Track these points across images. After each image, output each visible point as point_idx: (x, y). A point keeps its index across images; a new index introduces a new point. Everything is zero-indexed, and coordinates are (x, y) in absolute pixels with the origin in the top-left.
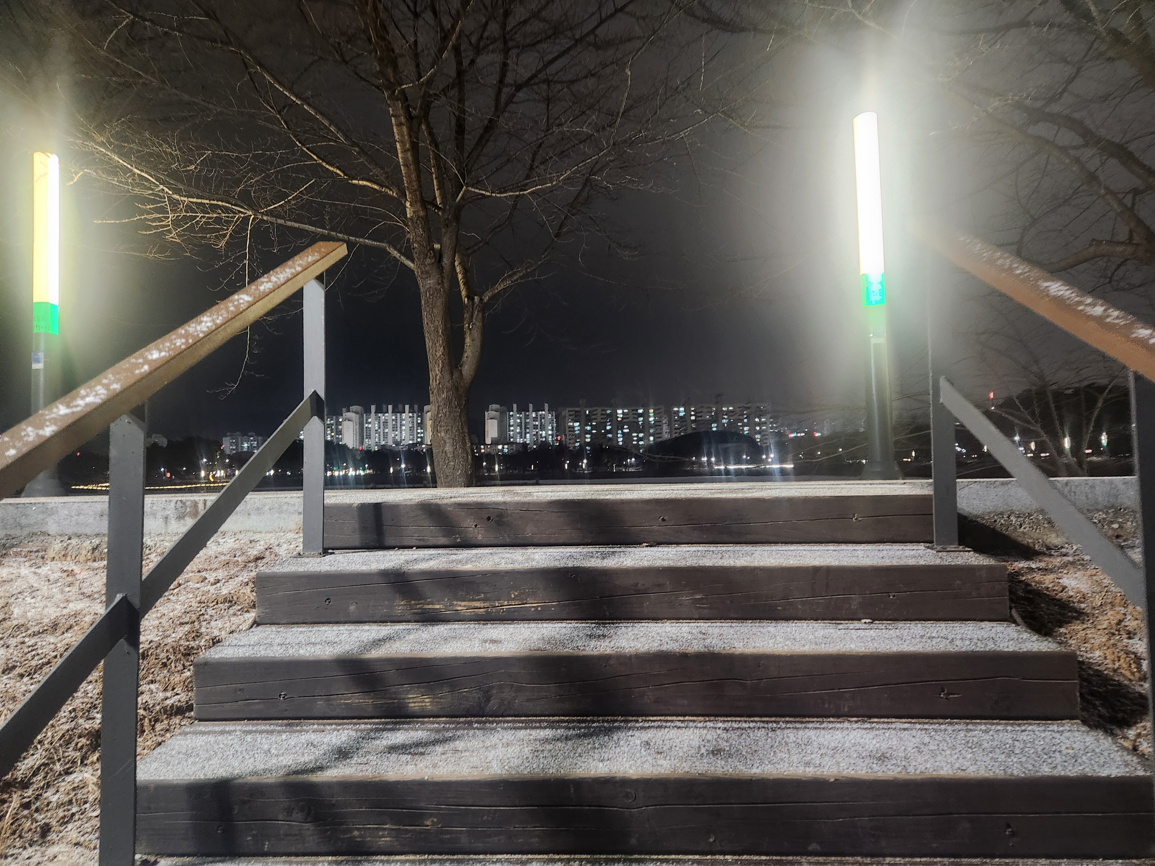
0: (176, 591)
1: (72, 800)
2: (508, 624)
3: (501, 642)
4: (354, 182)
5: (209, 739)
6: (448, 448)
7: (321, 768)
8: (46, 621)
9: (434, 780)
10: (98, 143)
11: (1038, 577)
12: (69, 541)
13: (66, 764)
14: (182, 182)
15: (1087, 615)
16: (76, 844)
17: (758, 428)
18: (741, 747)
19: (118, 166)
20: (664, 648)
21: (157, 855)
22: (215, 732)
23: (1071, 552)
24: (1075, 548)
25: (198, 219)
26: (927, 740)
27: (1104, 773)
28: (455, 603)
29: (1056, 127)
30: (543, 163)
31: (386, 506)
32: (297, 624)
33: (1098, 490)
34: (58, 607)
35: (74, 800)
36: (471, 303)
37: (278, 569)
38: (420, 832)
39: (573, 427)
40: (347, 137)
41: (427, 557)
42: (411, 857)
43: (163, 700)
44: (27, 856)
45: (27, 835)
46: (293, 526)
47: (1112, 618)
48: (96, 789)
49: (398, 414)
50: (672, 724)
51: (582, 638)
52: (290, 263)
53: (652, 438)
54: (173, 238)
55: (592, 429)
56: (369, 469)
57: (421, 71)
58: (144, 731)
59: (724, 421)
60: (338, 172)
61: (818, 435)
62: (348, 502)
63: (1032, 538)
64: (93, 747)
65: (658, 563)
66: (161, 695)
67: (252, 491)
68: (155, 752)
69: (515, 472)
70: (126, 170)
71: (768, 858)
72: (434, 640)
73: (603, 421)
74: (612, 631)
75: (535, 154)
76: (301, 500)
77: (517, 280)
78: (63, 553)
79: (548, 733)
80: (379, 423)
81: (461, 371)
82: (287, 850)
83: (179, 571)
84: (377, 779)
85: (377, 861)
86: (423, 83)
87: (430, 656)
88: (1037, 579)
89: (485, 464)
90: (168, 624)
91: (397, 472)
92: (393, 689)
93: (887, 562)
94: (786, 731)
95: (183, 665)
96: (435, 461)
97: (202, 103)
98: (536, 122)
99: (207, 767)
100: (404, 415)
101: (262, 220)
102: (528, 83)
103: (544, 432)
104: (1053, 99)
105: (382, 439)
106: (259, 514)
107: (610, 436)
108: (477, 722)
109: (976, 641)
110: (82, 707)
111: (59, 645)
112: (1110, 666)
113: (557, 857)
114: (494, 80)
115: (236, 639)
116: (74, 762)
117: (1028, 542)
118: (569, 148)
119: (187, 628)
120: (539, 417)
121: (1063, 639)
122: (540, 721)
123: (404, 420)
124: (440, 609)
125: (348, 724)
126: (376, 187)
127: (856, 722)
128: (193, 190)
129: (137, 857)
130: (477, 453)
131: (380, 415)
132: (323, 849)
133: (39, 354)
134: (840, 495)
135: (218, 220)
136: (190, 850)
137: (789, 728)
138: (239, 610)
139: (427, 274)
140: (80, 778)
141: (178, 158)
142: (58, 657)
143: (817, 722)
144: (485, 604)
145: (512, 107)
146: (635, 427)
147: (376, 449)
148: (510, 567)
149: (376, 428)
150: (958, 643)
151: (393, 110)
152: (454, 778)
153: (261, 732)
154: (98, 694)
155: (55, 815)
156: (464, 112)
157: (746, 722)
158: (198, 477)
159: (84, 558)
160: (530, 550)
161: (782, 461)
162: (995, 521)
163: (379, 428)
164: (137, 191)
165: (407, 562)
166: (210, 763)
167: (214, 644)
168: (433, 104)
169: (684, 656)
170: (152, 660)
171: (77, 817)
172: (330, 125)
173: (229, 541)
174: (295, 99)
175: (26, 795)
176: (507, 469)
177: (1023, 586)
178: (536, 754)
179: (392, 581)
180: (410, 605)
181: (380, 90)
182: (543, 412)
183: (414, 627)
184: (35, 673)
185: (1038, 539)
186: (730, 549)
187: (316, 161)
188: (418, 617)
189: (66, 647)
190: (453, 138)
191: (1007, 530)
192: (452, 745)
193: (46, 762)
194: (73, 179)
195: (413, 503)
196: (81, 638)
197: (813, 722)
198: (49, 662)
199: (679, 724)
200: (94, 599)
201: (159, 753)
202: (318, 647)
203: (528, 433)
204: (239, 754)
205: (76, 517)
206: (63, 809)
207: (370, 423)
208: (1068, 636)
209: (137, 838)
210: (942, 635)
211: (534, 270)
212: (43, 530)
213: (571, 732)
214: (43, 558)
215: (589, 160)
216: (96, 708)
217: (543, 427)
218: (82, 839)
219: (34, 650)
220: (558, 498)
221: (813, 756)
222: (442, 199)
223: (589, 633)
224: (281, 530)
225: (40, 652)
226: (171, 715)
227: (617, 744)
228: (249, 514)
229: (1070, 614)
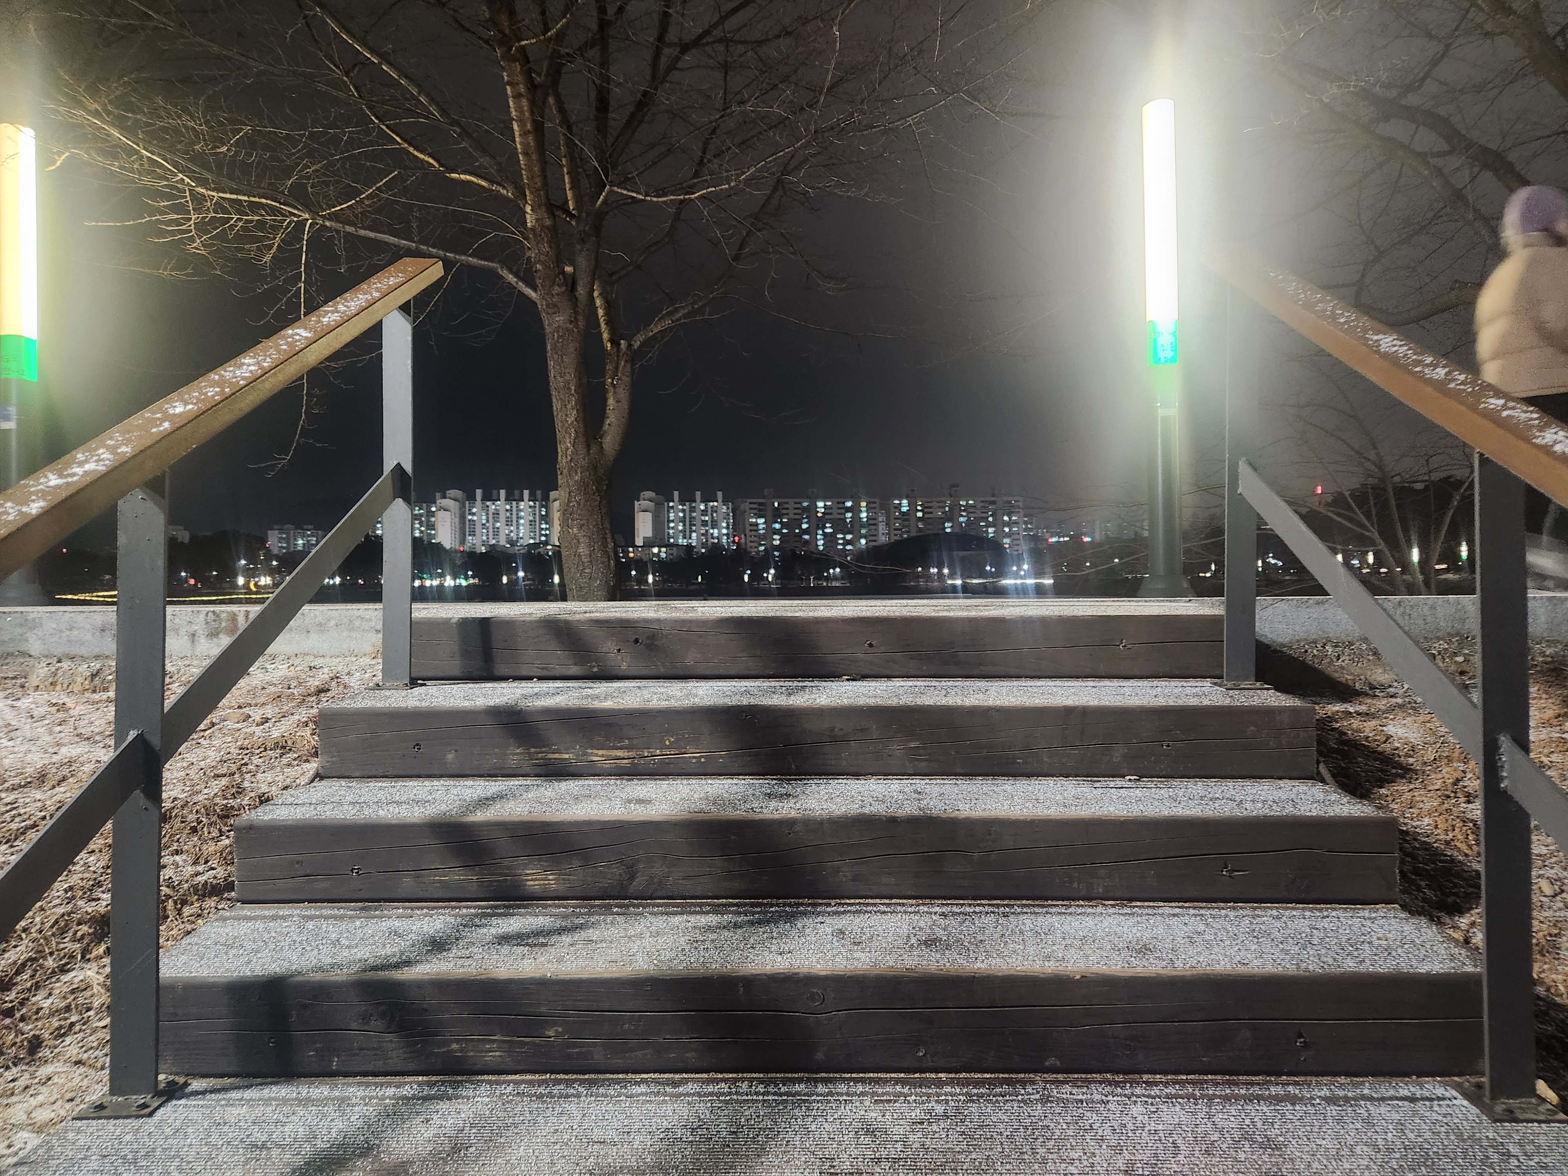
0: (208, 732)
1: (70, 1005)
2: (660, 780)
3: (650, 801)
4: (453, 175)
5: (257, 926)
6: (583, 550)
7: (408, 963)
8: (29, 770)
9: (558, 978)
10: (89, 112)
11: (1356, 723)
12: (59, 664)
13: (61, 960)
14: (210, 170)
15: (1416, 772)
16: (76, 1063)
17: (1007, 530)
18: (963, 937)
19: (119, 145)
20: (866, 811)
21: (188, 1075)
22: (265, 917)
23: (1401, 692)
24: (1406, 686)
25: (232, 222)
26: (1202, 928)
27: (1424, 969)
28: (590, 751)
29: (1414, 126)
30: (718, 155)
31: (496, 622)
32: (375, 777)
33: (1440, 612)
34: (46, 752)
35: (73, 1006)
36: (615, 350)
37: (347, 704)
38: (539, 1045)
39: (757, 525)
40: (443, 112)
41: (552, 691)
42: (529, 1077)
43: (192, 876)
44: (11, 1078)
45: (9, 1051)
46: (368, 649)
47: (1447, 776)
48: (103, 991)
49: (514, 503)
50: (875, 909)
51: (758, 798)
52: (364, 286)
53: (863, 541)
54: (197, 249)
55: (782, 528)
56: (473, 577)
57: (549, 21)
58: (168, 917)
59: (962, 519)
60: (431, 161)
61: (1087, 539)
62: (445, 616)
63: (1351, 674)
64: (98, 938)
65: (862, 701)
66: (190, 870)
67: (311, 602)
68: (183, 942)
69: (675, 586)
70: (132, 152)
71: (993, 1076)
72: (560, 799)
73: (796, 517)
74: (798, 790)
75: (706, 143)
76: (380, 614)
77: (680, 318)
78: (50, 680)
79: (712, 919)
80: (487, 514)
81: (601, 443)
82: (363, 1068)
83: (212, 706)
84: (483, 977)
85: (483, 1081)
86: (550, 39)
87: (556, 820)
88: (1355, 726)
89: (634, 573)
90: (197, 776)
91: (513, 583)
92: (506, 862)
93: (1161, 702)
94: (1021, 917)
95: (220, 830)
96: (565, 566)
97: (239, 57)
98: (709, 97)
99: (255, 961)
100: (522, 503)
101: (323, 227)
102: (697, 42)
103: (716, 531)
104: (1410, 88)
105: (491, 536)
106: (322, 631)
107: (806, 537)
108: (616, 906)
109: (1271, 803)
110: (81, 884)
111: (48, 803)
112: (1442, 837)
113: (720, 1076)
114: (651, 37)
115: (292, 796)
116: (72, 957)
117: (1347, 679)
118: (753, 137)
119: (224, 781)
120: (709, 512)
121: (1382, 802)
122: (701, 905)
123: (521, 510)
124: (569, 759)
125: (444, 908)
126: (483, 183)
127: (1113, 906)
128: (225, 182)
129: (161, 1077)
130: (623, 557)
131: (488, 503)
132: (411, 1067)
133: (10, 409)
134: (1104, 614)
135: (261, 225)
136: (231, 1069)
137: (1026, 913)
138: (295, 759)
139: (554, 308)
140: (81, 978)
141: (204, 135)
142: (48, 818)
143: (1062, 905)
144: (630, 754)
145: (675, 75)
146: (840, 526)
147: (483, 550)
148: (664, 704)
149: (484, 522)
150: (1248, 805)
151: (508, 76)
152: (585, 976)
153: (327, 918)
154: (103, 867)
155: (47, 1025)
156: (608, 80)
157: (970, 905)
158: (234, 586)
159: (80, 688)
160: (692, 684)
161: (1039, 574)
162: (1306, 651)
163: (488, 521)
164: (146, 181)
165: (525, 697)
166: (259, 956)
167: (261, 803)
168: (564, 70)
169: (893, 821)
170: (177, 824)
171: (77, 1028)
172: (419, 93)
173: (280, 667)
174: (369, 56)
175: (7, 999)
176: (664, 581)
177: (1337, 736)
178: (695, 944)
179: (506, 722)
180: (529, 754)
181: (490, 45)
182: (716, 504)
183: (535, 783)
184: (16, 839)
185: (1358, 676)
186: (957, 684)
187: (398, 144)
188: (538, 770)
189: (59, 805)
190: (592, 117)
191: (1320, 663)
192: (583, 934)
193: (34, 956)
194: (54, 162)
195: (533, 618)
196: (77, 793)
197: (1058, 905)
198: (34, 826)
199: (883, 908)
200: (96, 742)
201: (189, 944)
202: (404, 806)
203: (694, 531)
204: (297, 945)
205: (68, 633)
206: (57, 1018)
207: (474, 514)
208: (1389, 799)
209: (160, 1053)
210: (1228, 796)
211: (703, 306)
212: (22, 650)
213: (740, 919)
214: (23, 687)
215: (781, 154)
216: (101, 886)
217: (715, 524)
218: (85, 1056)
219: (15, 808)
220: (731, 615)
221: (1054, 948)
222: (576, 202)
223: (769, 791)
224: (352, 653)
225: (22, 811)
226: (204, 896)
227: (802, 933)
228: (308, 632)
229: (1394, 771)
